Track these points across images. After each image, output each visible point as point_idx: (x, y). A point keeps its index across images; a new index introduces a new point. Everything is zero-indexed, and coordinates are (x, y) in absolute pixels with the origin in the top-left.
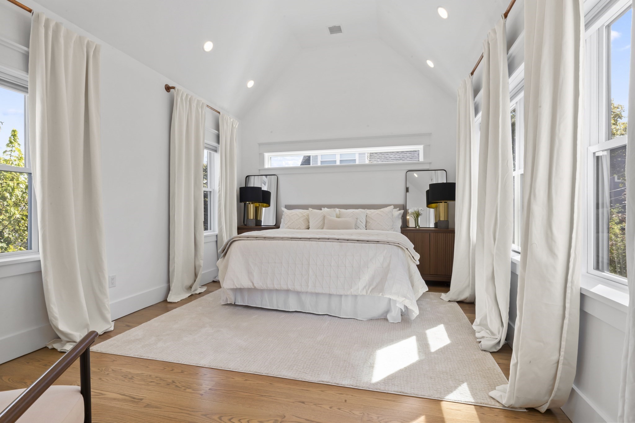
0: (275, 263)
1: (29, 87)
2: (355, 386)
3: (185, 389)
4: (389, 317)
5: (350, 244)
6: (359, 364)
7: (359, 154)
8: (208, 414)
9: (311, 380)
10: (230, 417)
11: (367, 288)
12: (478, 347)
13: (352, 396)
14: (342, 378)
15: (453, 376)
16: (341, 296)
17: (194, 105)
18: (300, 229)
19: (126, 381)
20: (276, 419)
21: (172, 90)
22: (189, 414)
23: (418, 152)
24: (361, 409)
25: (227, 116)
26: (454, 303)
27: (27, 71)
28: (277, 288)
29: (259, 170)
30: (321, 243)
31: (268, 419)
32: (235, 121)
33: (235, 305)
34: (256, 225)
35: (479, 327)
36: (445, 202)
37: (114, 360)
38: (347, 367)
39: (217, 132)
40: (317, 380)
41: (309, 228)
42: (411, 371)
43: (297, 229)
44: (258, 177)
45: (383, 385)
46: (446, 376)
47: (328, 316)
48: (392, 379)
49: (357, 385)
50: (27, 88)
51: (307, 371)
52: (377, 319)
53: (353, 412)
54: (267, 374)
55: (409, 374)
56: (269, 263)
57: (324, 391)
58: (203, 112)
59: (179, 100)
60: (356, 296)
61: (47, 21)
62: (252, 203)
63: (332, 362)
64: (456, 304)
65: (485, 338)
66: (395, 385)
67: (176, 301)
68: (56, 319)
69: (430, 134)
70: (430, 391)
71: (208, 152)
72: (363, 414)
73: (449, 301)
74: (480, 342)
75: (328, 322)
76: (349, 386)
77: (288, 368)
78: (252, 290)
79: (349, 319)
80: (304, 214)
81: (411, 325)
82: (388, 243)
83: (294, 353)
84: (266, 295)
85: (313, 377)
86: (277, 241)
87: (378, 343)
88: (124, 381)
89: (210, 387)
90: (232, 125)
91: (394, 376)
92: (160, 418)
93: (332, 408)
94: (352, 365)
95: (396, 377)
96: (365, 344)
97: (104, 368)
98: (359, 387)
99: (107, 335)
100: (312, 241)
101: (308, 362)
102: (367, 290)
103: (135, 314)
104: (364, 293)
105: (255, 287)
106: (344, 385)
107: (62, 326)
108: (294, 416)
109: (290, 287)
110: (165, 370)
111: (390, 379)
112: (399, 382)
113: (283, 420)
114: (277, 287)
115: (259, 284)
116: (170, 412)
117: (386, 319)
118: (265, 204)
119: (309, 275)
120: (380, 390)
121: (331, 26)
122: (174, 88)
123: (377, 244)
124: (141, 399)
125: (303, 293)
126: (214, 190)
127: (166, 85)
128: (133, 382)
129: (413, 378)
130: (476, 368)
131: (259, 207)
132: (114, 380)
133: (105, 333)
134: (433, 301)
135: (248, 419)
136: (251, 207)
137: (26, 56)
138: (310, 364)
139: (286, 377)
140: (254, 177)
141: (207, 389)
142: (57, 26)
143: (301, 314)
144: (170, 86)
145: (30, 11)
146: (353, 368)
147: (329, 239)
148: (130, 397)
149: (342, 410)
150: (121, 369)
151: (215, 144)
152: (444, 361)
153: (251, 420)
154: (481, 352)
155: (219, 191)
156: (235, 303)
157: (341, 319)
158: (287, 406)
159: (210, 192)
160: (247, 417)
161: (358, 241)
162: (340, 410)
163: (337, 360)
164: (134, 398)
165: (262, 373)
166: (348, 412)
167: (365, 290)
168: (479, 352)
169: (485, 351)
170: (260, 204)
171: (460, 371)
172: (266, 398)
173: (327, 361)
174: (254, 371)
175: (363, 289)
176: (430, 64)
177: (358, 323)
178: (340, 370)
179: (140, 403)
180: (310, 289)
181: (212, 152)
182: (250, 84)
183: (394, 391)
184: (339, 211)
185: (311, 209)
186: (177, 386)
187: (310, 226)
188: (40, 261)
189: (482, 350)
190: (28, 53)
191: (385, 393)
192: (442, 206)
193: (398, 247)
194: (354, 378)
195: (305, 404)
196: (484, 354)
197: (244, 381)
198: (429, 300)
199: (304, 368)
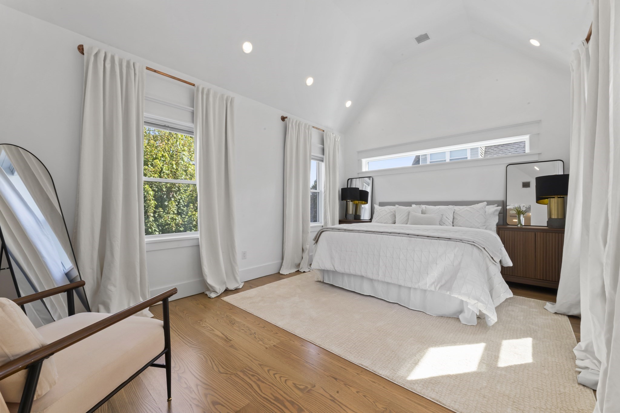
0: (352, 251)
1: (194, 131)
2: (391, 379)
3: (259, 341)
4: (461, 317)
5: (419, 240)
6: (406, 359)
7: (471, 150)
8: (263, 365)
9: (352, 360)
10: (275, 372)
11: (436, 284)
12: (575, 378)
13: (384, 387)
14: (382, 367)
15: (516, 404)
16: (410, 288)
17: (302, 128)
18: (387, 223)
19: (230, 325)
20: (307, 386)
21: (286, 119)
22: (251, 360)
23: (524, 143)
24: (386, 404)
25: (330, 133)
26: (563, 316)
27: (193, 122)
28: (353, 274)
29: (358, 173)
30: (391, 237)
31: (301, 384)
32: (337, 136)
33: (323, 282)
34: (355, 219)
35: (584, 354)
36: (558, 197)
37: (231, 309)
38: (392, 358)
39: (322, 146)
40: (357, 362)
41: (396, 222)
42: (461, 382)
43: (384, 223)
44: (359, 180)
45: (420, 387)
46: (507, 400)
47: (398, 305)
48: (434, 384)
49: (393, 378)
50: (193, 132)
51: (353, 352)
52: (449, 317)
53: (377, 404)
54: (320, 345)
55: (458, 384)
56: (347, 251)
57: (360, 374)
58: (310, 132)
59: (290, 126)
60: (425, 291)
61: (203, 89)
62: (351, 201)
63: (380, 349)
64: (567, 319)
65: (590, 370)
66: (434, 391)
67: (286, 274)
68: (206, 276)
69: (539, 122)
70: (475, 411)
71: (317, 162)
72: (385, 409)
73: (556, 313)
74: (580, 372)
75: (395, 311)
76: (385, 377)
77: (338, 344)
78: (335, 273)
79: (418, 312)
80: (392, 210)
81: (487, 331)
82: (461, 241)
83: (350, 332)
84: (346, 278)
85: (355, 358)
86: (354, 233)
87: (437, 342)
88: (229, 324)
89: (275, 344)
90: (335, 139)
91: (438, 381)
92: (234, 357)
93: (358, 393)
94: (398, 357)
95: (440, 383)
96: (422, 340)
97: (223, 313)
98: (394, 381)
99: (237, 290)
100: (383, 234)
101: (358, 344)
102: (435, 286)
103: (259, 279)
104: (433, 288)
105: (336, 270)
106: (380, 375)
107: (210, 281)
108: (322, 388)
109: (363, 274)
110: (255, 323)
111: (432, 383)
112: (441, 390)
113: (313, 389)
114: (352, 272)
115: (339, 269)
116: (241, 355)
117: (458, 319)
118: (364, 202)
119: (379, 265)
120: (415, 391)
121: (417, 36)
122: (286, 117)
123: (448, 241)
124: (231, 340)
125: (375, 280)
126: (321, 191)
127: (282, 116)
128: (233, 326)
129: (461, 390)
130: (557, 404)
131: (358, 204)
132: (224, 322)
133: (236, 289)
134: (532, 310)
135: (286, 379)
136: (351, 204)
137: (193, 113)
138: (359, 346)
139: (333, 351)
140: (356, 180)
141: (272, 345)
142: (209, 91)
143: (374, 298)
144: (285, 117)
145: (194, 85)
146: (398, 360)
147: (399, 234)
148: (226, 336)
149: (367, 398)
150: (231, 316)
151: (321, 156)
152: (513, 382)
153: (289, 380)
154: (577, 386)
155: (325, 192)
156: (323, 281)
157: (410, 310)
158: (321, 378)
159: (319, 193)
160: (287, 377)
161: (428, 237)
162: (364, 398)
163: (386, 348)
164: (227, 338)
165: (316, 343)
166: (371, 402)
167: (433, 286)
168: (574, 385)
169: (584, 386)
170: (359, 201)
171: (530, 401)
172: (309, 365)
173: (376, 347)
174: (311, 340)
175: (432, 285)
176: (535, 43)
177: (426, 318)
178: (384, 359)
179: (228, 343)
180: (380, 278)
181: (320, 162)
182: (349, 104)
183: (430, 397)
184: (425, 207)
185: (398, 206)
186: (255, 337)
187: (396, 221)
188: (199, 238)
189: (580, 384)
190: (193, 111)
191: (420, 396)
192: (554, 201)
193: (473, 246)
194: (394, 370)
195: (337, 381)
196: (581, 390)
197: (301, 346)
198: (525, 307)
199: (352, 348)
